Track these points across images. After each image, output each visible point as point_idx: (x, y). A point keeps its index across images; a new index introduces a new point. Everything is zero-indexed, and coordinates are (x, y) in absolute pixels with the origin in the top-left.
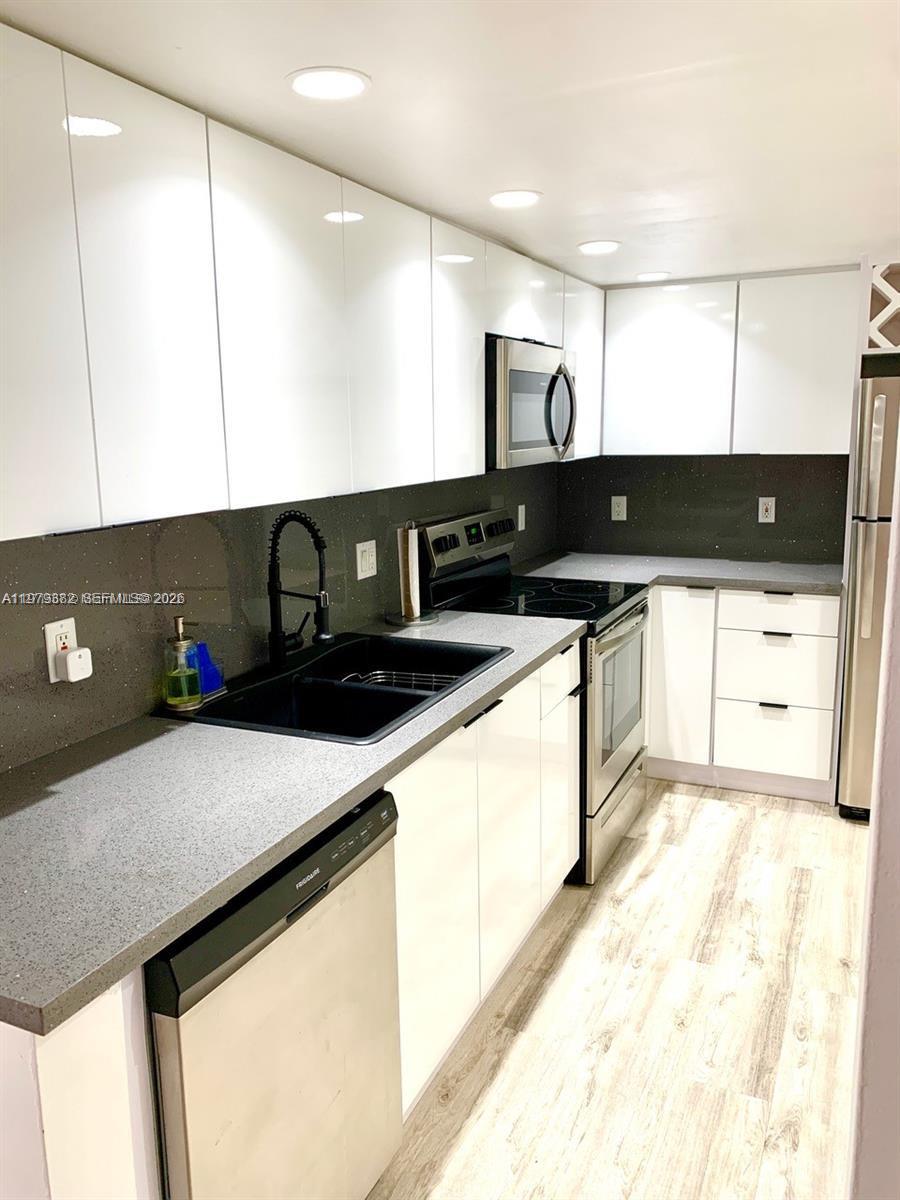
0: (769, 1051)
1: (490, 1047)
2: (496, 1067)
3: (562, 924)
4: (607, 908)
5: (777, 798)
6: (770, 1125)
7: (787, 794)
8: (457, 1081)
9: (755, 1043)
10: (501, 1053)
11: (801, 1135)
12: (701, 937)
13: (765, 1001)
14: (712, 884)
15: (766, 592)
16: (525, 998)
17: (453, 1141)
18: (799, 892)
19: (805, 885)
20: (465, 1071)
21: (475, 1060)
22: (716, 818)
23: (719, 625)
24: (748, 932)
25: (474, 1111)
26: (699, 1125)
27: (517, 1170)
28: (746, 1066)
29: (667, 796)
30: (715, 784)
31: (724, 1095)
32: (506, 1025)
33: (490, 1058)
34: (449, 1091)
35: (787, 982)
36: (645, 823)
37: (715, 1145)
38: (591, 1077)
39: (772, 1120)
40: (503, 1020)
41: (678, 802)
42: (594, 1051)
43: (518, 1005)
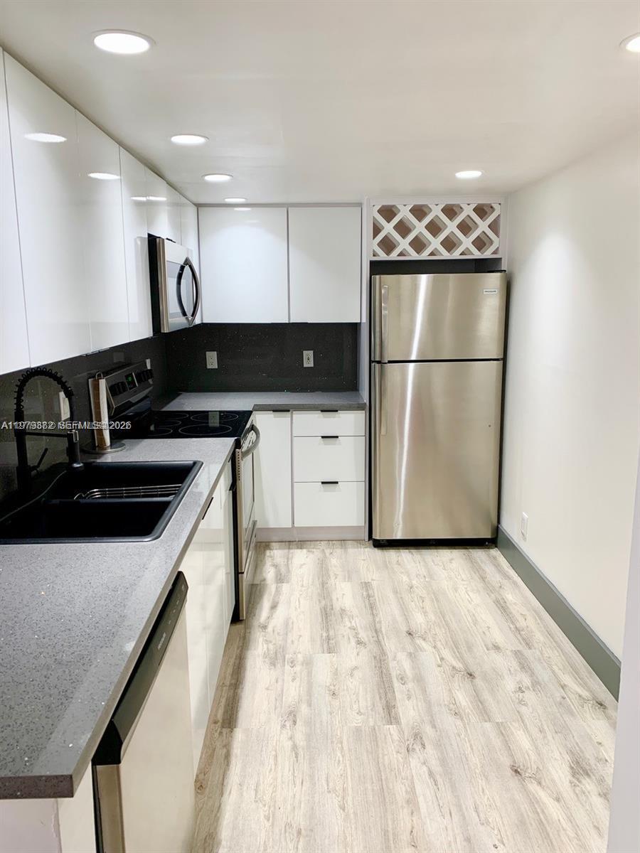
0: (389, 695)
1: (218, 744)
2: (227, 756)
3: (235, 651)
4: (258, 634)
5: (334, 542)
6: (406, 739)
7: (339, 538)
8: (205, 775)
9: (379, 693)
10: (228, 747)
11: (424, 738)
12: (324, 638)
13: (376, 667)
14: (318, 603)
15: (322, 411)
16: (228, 705)
17: (218, 815)
18: (369, 597)
19: (370, 592)
20: (207, 766)
21: (212, 756)
22: (302, 561)
23: (294, 435)
24: (350, 628)
25: (224, 789)
26: (367, 751)
27: (269, 818)
28: (379, 708)
29: (268, 553)
30: (296, 539)
31: (374, 729)
32: (223, 727)
33: (221, 752)
34: (202, 783)
35: (383, 653)
36: (261, 573)
37: (381, 761)
38: (292, 743)
39: (406, 734)
40: (219, 724)
41: (276, 555)
42: (288, 725)
43: (226, 712)
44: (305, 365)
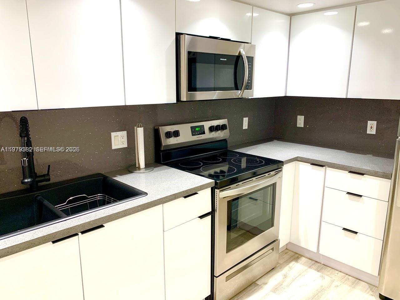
5: (350, 277)
22: (308, 282)
23: (326, 186)
29: (292, 263)
30: (322, 262)
41: (296, 268)
44: (369, 132)
